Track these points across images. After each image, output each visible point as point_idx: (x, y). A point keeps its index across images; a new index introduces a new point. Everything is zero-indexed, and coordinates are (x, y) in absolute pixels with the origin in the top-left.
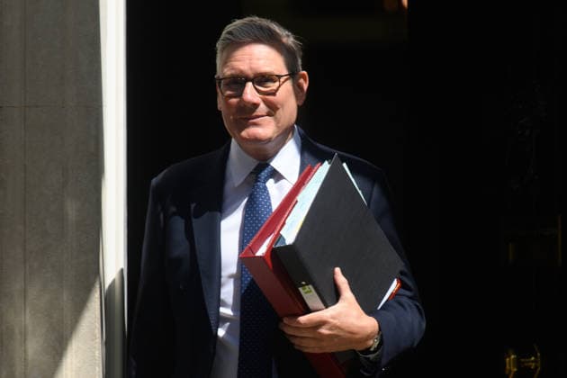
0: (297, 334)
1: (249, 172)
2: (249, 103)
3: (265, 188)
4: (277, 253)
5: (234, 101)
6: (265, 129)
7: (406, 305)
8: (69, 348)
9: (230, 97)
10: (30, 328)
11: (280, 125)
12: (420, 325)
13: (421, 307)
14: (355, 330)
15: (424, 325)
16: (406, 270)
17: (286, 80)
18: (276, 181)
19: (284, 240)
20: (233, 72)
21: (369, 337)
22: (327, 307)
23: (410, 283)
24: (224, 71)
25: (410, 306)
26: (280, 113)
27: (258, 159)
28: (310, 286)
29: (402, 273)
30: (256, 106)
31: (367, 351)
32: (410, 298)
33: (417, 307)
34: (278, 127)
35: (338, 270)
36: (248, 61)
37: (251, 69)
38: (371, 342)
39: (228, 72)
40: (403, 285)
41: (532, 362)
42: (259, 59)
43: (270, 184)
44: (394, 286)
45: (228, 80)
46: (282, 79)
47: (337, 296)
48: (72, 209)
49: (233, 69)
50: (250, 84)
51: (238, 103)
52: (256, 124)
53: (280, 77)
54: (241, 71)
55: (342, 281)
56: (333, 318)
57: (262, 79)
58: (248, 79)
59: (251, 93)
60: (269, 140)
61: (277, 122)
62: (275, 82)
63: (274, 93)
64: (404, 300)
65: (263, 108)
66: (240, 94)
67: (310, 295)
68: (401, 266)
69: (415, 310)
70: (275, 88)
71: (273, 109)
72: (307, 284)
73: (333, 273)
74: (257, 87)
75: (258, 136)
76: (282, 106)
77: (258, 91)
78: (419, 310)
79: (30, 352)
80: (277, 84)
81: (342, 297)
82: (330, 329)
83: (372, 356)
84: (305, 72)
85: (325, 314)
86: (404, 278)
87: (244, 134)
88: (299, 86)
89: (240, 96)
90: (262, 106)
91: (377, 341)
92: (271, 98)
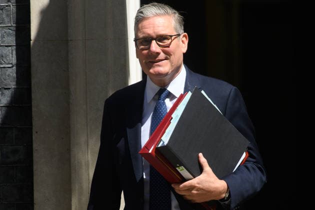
1: (155, 94)
2: (154, 52)
3: (164, 103)
5: (145, 52)
6: (164, 67)
9: (143, 49)
11: (173, 65)
17: (175, 38)
18: (171, 99)
20: (144, 35)
22: (194, 177)
26: (172, 57)
29: (249, 148)
30: (158, 54)
34: (172, 66)
35: (201, 155)
36: (152, 28)
37: (154, 32)
38: (224, 195)
40: (250, 155)
42: (159, 27)
43: (167, 101)
44: (244, 155)
45: (141, 40)
46: (173, 38)
49: (144, 33)
51: (148, 53)
52: (159, 66)
53: (171, 36)
54: (149, 34)
55: (203, 160)
56: (198, 183)
57: (161, 38)
58: (153, 39)
59: (155, 47)
60: (167, 74)
61: (172, 63)
62: (169, 39)
63: (168, 46)
64: (249, 165)
65: (162, 56)
67: (183, 172)
70: (169, 43)
72: (180, 166)
74: (159, 43)
75: (160, 72)
76: (174, 54)
77: (159, 45)
80: (170, 41)
81: (204, 170)
82: (197, 190)
83: (227, 202)
84: (186, 34)
85: (194, 182)
86: (250, 151)
87: (151, 71)
88: (183, 41)
89: (149, 49)
90: (162, 54)
91: (227, 194)
92: (167, 49)
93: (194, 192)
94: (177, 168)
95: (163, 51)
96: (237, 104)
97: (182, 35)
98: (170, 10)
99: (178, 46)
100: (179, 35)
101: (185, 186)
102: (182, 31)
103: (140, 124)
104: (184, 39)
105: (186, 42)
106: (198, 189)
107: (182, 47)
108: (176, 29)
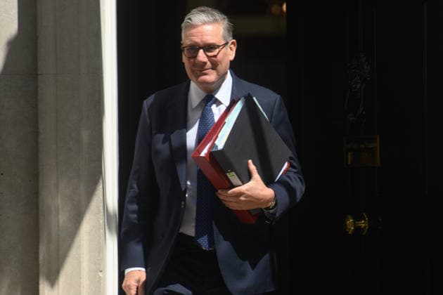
3: (211, 110)
4: (213, 155)
7: (292, 178)
8: (84, 219)
10: (60, 207)
12: (301, 189)
13: (302, 178)
14: (261, 197)
15: (304, 189)
17: (223, 47)
18: (217, 106)
19: (217, 146)
20: (191, 43)
21: (269, 201)
22: (243, 184)
23: (295, 164)
24: (186, 41)
25: (295, 178)
26: (219, 67)
27: (207, 92)
28: (234, 173)
29: (291, 158)
30: (205, 63)
31: (268, 208)
32: (295, 173)
33: (299, 178)
34: (218, 75)
35: (250, 161)
36: (200, 37)
37: (202, 41)
38: (270, 204)
40: (291, 165)
41: (362, 224)
42: (207, 35)
43: (214, 107)
44: (286, 166)
46: (221, 47)
47: (250, 177)
48: (85, 135)
49: (192, 41)
50: (201, 51)
51: (194, 62)
52: (205, 74)
53: (219, 46)
54: (196, 43)
55: (253, 167)
56: (247, 190)
57: (209, 47)
58: (200, 48)
59: (202, 56)
60: (213, 83)
61: (218, 72)
63: (215, 56)
64: (291, 175)
65: (209, 65)
66: (195, 57)
67: (233, 177)
68: (289, 153)
69: (298, 180)
71: (215, 66)
72: (231, 171)
73: (248, 164)
74: (206, 53)
76: (221, 63)
77: (207, 55)
78: (301, 180)
79: (61, 222)
80: (217, 50)
81: (253, 178)
82: (245, 197)
83: (271, 211)
84: (234, 40)
85: (243, 188)
86: (292, 161)
88: (231, 48)
90: (209, 63)
91: (274, 203)
92: (214, 59)
93: (242, 198)
94: (227, 174)
95: (209, 60)
96: (282, 113)
97: (230, 43)
98: (218, 16)
99: (225, 54)
100: (227, 43)
101: (234, 193)
102: (231, 38)
103: (185, 130)
104: (232, 46)
105: (234, 49)
106: (248, 196)
107: (230, 55)
108: (224, 38)
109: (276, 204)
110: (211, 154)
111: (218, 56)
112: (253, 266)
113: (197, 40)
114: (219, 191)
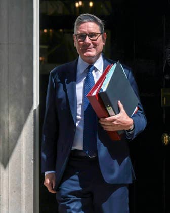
0: (105, 124)
5: (82, 43)
6: (93, 53)
7: (141, 116)
9: (80, 41)
10: (10, 122)
13: (145, 116)
16: (140, 103)
17: (100, 35)
18: (95, 72)
19: (102, 90)
21: (130, 125)
23: (141, 108)
27: (89, 64)
28: (111, 107)
29: (139, 104)
30: (89, 44)
31: (129, 130)
35: (119, 102)
37: (88, 31)
38: (131, 127)
39: (79, 32)
40: (139, 109)
43: (93, 72)
44: (136, 108)
45: (79, 35)
49: (81, 31)
50: (87, 37)
51: (83, 43)
52: (89, 51)
53: (98, 34)
54: (84, 32)
56: (118, 118)
57: (92, 35)
58: (86, 35)
61: (97, 50)
62: (96, 36)
63: (96, 40)
64: (140, 114)
65: (92, 45)
67: (110, 110)
68: (138, 102)
71: (95, 45)
80: (97, 37)
81: (121, 111)
82: (117, 122)
86: (139, 106)
87: (85, 54)
89: (84, 41)
90: (92, 44)
91: (133, 127)
92: (95, 42)
94: (107, 108)
95: (92, 42)
104: (104, 36)
109: (134, 128)
110: (98, 94)
111: (97, 40)
112: (120, 163)
113: (85, 30)
114: (101, 119)
